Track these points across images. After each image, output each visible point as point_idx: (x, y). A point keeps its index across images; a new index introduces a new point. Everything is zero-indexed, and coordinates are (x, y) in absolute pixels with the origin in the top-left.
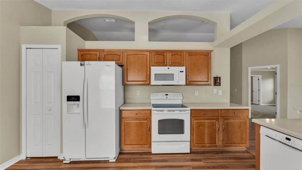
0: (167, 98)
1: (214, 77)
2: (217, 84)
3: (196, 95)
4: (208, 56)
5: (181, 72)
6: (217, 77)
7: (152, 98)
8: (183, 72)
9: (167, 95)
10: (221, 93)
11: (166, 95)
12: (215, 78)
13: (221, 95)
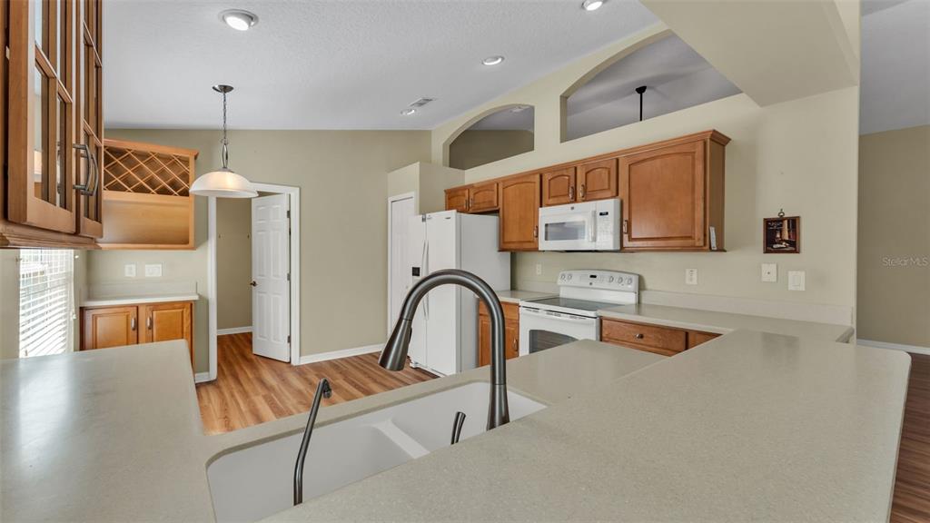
0: (591, 284)
1: (765, 219)
2: (779, 246)
3: (688, 282)
4: (694, 152)
5: (601, 214)
6: (780, 220)
7: (560, 282)
8: (607, 213)
9: (595, 277)
10: (803, 283)
11: (592, 276)
12: (768, 222)
13: (802, 288)
